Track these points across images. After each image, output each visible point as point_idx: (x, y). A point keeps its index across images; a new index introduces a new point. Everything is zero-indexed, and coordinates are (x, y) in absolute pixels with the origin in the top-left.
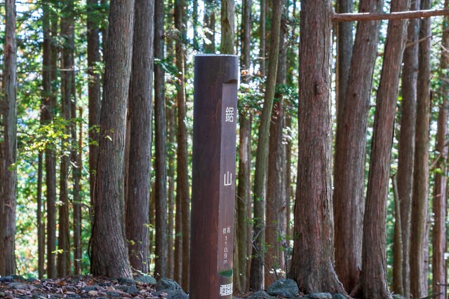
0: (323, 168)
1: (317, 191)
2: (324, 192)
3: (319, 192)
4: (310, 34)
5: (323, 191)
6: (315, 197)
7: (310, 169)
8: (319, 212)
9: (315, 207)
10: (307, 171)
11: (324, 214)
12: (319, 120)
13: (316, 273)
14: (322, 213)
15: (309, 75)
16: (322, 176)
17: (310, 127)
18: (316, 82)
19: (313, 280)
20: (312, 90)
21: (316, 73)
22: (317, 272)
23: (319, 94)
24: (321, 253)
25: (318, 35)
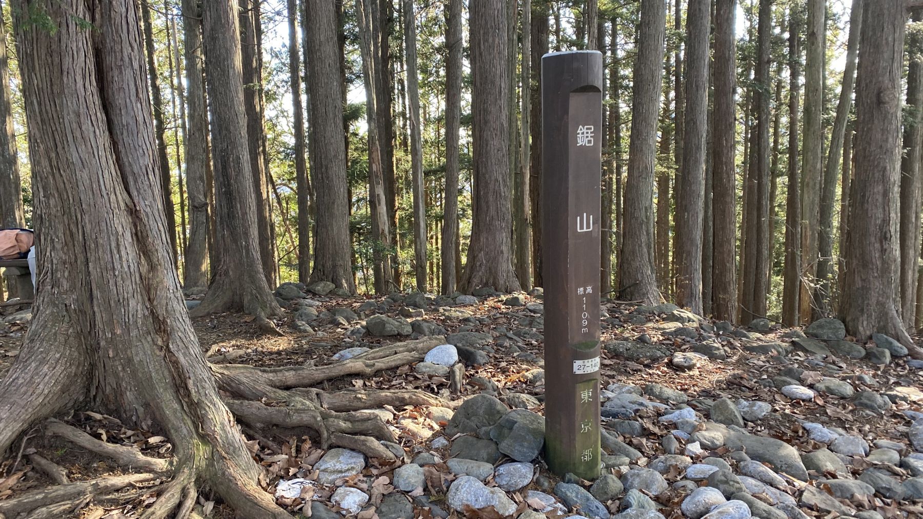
0: (886, 194)
1: (875, 220)
2: (886, 221)
3: (879, 222)
4: (874, 30)
5: (884, 220)
6: (872, 229)
7: (867, 194)
8: (877, 245)
9: (873, 239)
10: (864, 196)
11: (884, 247)
12: (882, 135)
13: (870, 316)
14: (882, 247)
15: (871, 82)
16: (884, 203)
17: (870, 144)
18: (880, 89)
19: (865, 323)
20: (874, 99)
21: (880, 79)
22: (871, 314)
23: (884, 103)
24: (878, 292)
25: (886, 29)
